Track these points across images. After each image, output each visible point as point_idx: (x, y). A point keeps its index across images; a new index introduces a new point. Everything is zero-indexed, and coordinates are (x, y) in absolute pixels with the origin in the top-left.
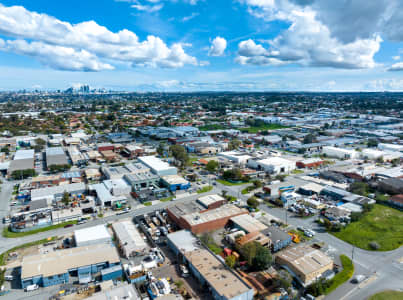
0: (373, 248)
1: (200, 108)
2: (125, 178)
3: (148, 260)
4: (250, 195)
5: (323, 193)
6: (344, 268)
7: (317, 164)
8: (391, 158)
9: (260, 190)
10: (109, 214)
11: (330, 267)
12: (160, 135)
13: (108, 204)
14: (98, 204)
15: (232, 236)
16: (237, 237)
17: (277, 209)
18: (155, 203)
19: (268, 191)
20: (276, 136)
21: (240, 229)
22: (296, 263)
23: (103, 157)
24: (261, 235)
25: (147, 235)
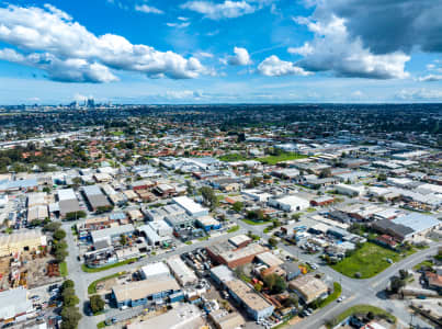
0: (357, 277)
1: (218, 130)
2: (165, 219)
3: (199, 287)
4: (270, 234)
5: (329, 232)
6: (334, 291)
7: (329, 202)
8: (392, 196)
9: (278, 229)
10: (160, 252)
11: (326, 290)
12: (184, 169)
13: (157, 243)
14: (149, 243)
15: (258, 269)
16: (261, 270)
17: (291, 247)
18: (194, 242)
19: (285, 231)
20: (294, 170)
21: (264, 264)
22: (302, 288)
23: (140, 197)
24: (279, 268)
25: (195, 269)
